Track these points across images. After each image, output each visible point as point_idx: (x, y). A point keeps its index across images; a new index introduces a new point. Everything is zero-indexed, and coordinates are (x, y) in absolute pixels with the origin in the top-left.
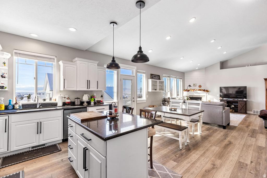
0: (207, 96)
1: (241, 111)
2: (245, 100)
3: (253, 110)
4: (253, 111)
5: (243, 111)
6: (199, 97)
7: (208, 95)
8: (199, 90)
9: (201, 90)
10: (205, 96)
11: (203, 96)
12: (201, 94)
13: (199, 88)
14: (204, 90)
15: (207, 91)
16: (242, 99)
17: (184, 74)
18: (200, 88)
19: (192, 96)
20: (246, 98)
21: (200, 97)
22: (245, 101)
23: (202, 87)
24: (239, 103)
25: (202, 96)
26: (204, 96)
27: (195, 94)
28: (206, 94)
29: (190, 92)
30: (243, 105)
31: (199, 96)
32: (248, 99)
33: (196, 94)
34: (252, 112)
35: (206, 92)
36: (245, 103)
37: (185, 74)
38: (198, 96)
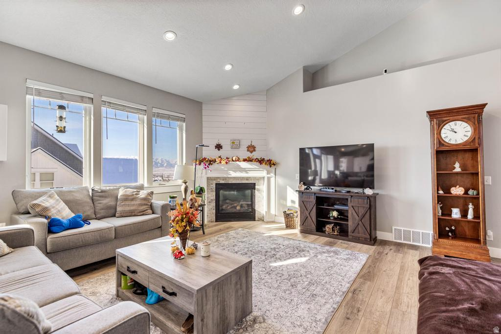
0: (269, 179)
1: (355, 234)
2: (368, 192)
3: (393, 228)
4: (393, 230)
5: (362, 233)
6: (247, 182)
7: (272, 175)
8: (245, 160)
9: (251, 161)
10: (266, 179)
11: (259, 179)
12: (251, 174)
13: (249, 154)
14: (261, 161)
15: (271, 163)
16: (360, 190)
17: (201, 107)
18: (251, 152)
19: (224, 179)
20: (372, 187)
21: (251, 182)
22: (368, 197)
23: (256, 149)
24: (350, 204)
25: (255, 178)
26: (264, 178)
27: (233, 174)
28: (268, 173)
29: (215, 166)
30: (362, 211)
31: (247, 179)
32: (379, 188)
33: (235, 171)
34: (389, 234)
35: (267, 167)
36: (369, 206)
37: (204, 107)
38: (243, 178)
